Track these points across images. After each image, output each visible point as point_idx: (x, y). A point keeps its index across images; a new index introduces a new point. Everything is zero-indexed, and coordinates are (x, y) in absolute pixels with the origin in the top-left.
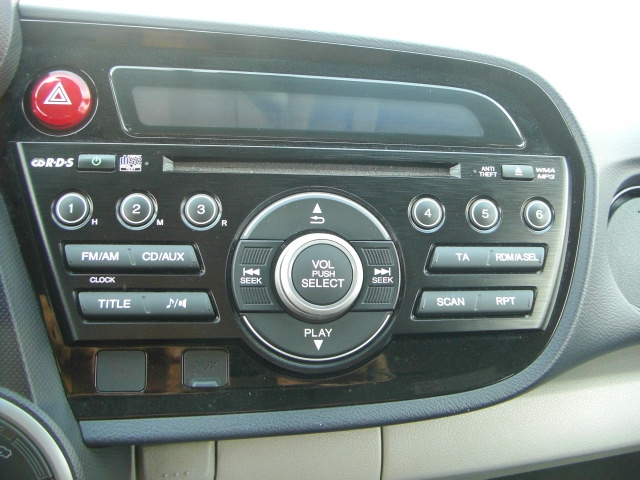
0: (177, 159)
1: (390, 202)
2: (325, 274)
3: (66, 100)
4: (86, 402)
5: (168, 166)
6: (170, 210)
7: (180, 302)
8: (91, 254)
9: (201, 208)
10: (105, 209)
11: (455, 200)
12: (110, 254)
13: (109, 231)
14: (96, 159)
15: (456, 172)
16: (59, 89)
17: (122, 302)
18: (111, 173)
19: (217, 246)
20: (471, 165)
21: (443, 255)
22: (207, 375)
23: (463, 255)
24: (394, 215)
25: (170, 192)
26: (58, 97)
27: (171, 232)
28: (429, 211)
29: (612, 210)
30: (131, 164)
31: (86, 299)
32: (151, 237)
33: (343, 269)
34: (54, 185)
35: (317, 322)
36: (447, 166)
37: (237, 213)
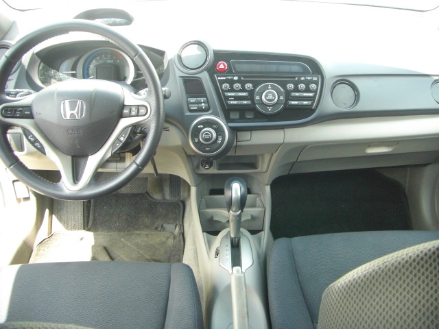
0: (244, 77)
1: (284, 85)
2: (270, 97)
3: (223, 67)
4: (228, 120)
5: (242, 78)
6: (243, 86)
7: (245, 102)
8: (229, 94)
9: (249, 86)
10: (231, 86)
11: (296, 84)
12: (233, 94)
13: (232, 90)
14: (230, 77)
15: (296, 79)
16: (222, 65)
17: (235, 102)
18: (232, 80)
19: (252, 93)
20: (300, 77)
21: (293, 94)
22: (249, 116)
23: (297, 94)
24: (284, 87)
25: (243, 83)
26: (222, 66)
27: (244, 90)
28: (291, 86)
29: (334, 87)
30: (236, 78)
31: (229, 102)
32: (240, 91)
33: (274, 96)
34: (222, 82)
35: (270, 106)
36: (294, 77)
37: (255, 87)
